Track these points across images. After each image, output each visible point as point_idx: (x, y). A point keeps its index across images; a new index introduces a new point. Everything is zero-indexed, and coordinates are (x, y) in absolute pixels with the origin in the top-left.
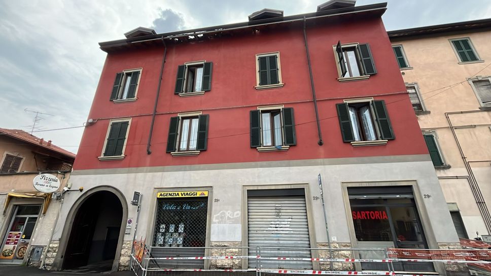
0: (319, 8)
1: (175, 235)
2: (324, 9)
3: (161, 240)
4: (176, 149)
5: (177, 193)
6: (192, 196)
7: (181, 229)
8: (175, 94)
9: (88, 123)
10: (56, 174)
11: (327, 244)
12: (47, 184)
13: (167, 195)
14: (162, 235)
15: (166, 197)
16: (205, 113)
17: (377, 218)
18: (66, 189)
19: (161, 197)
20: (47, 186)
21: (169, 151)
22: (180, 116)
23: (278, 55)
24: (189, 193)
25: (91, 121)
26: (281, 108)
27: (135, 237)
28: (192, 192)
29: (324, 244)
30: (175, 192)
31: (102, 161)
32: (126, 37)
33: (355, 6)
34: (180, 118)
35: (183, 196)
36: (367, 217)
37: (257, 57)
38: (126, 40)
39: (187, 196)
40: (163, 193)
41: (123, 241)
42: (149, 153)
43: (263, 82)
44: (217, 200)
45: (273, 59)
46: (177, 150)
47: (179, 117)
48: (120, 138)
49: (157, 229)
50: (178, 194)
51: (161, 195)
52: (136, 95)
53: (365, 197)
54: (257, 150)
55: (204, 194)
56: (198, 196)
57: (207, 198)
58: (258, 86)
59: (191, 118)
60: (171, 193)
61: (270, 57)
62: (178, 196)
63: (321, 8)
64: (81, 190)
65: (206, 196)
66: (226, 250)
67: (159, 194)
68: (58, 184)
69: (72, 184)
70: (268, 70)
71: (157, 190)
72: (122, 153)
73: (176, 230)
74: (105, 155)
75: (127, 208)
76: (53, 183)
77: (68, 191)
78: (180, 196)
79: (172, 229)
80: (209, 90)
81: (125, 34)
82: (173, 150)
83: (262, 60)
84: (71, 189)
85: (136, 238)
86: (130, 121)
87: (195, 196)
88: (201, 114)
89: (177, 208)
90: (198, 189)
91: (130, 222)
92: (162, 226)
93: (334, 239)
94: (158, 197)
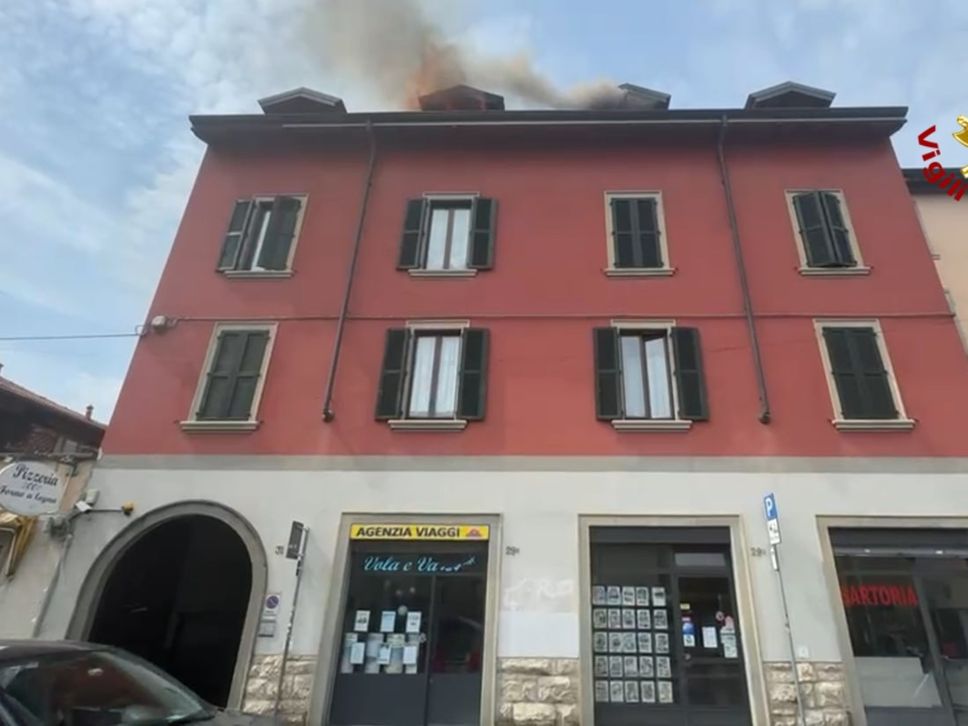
0: (751, 99)
1: (396, 640)
2: (763, 104)
3: (357, 652)
4: (401, 413)
5: (405, 527)
6: (447, 537)
7: (414, 623)
8: (399, 270)
9: (148, 325)
10: (54, 464)
11: (787, 665)
12: (29, 492)
13: (377, 531)
14: (360, 640)
15: (374, 537)
16: (479, 325)
17: (894, 603)
18: (83, 506)
19: (360, 537)
20: (29, 496)
21: (384, 417)
22: (414, 327)
23: (658, 198)
24: (437, 528)
25: (158, 321)
26: (669, 326)
27: (287, 645)
28: (448, 528)
29: (779, 665)
30: (400, 526)
31: (191, 433)
32: (264, 109)
33: (833, 105)
34: (412, 332)
35: (423, 537)
36: (872, 600)
37: (608, 198)
38: (261, 116)
39: (432, 537)
40: (366, 528)
41: (253, 655)
42: (328, 419)
43: (624, 259)
44: (513, 551)
45: (647, 207)
46: (404, 416)
47: (409, 330)
48: (245, 374)
49: (347, 624)
50: (408, 531)
51: (361, 531)
52: (289, 263)
53: (867, 551)
54: (612, 426)
55: (478, 534)
56: (462, 537)
57: (486, 543)
58: (611, 268)
59: (440, 334)
60: (388, 527)
61: (640, 202)
62: (407, 537)
63: (758, 100)
64: (128, 512)
65: (485, 537)
66: (536, 681)
67: (356, 529)
68: (57, 492)
69: (98, 495)
70: (636, 233)
71: (349, 519)
72: (249, 415)
73: (400, 626)
74: (201, 415)
75: (266, 565)
76: (46, 490)
77: (88, 512)
78: (414, 536)
79: (388, 622)
80: (489, 265)
81: (261, 103)
82: (394, 414)
83: (620, 207)
84: (97, 507)
85: (290, 648)
86: (273, 330)
87: (456, 538)
88: (468, 326)
89: (401, 567)
90: (462, 520)
91: (273, 602)
92: (363, 616)
93: (802, 652)
94: (354, 536)
